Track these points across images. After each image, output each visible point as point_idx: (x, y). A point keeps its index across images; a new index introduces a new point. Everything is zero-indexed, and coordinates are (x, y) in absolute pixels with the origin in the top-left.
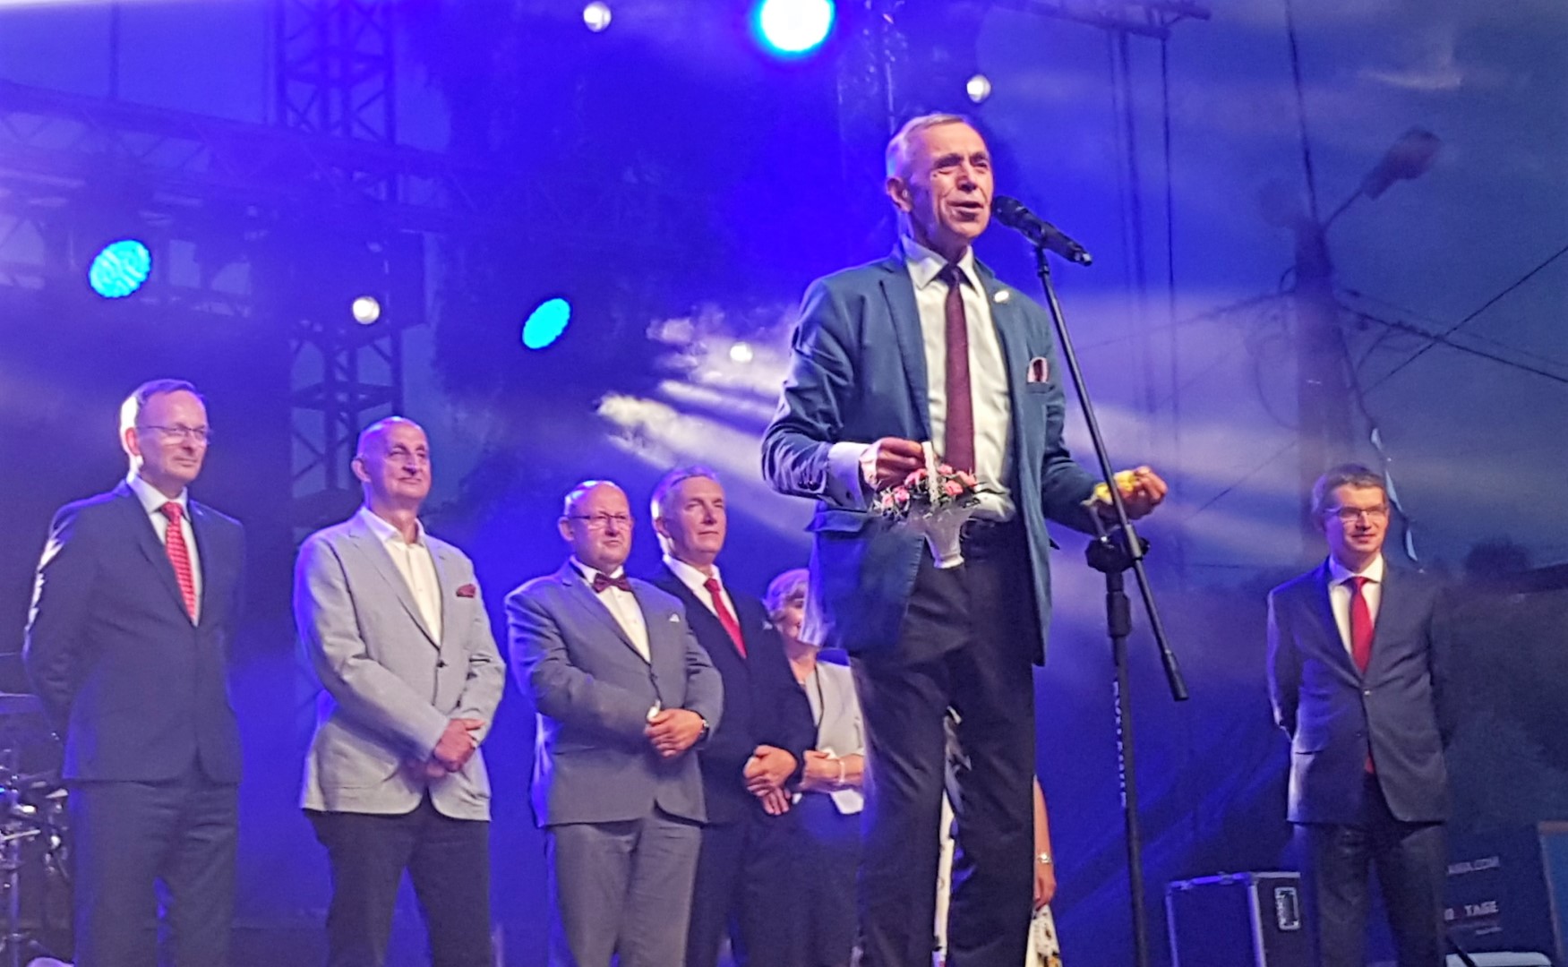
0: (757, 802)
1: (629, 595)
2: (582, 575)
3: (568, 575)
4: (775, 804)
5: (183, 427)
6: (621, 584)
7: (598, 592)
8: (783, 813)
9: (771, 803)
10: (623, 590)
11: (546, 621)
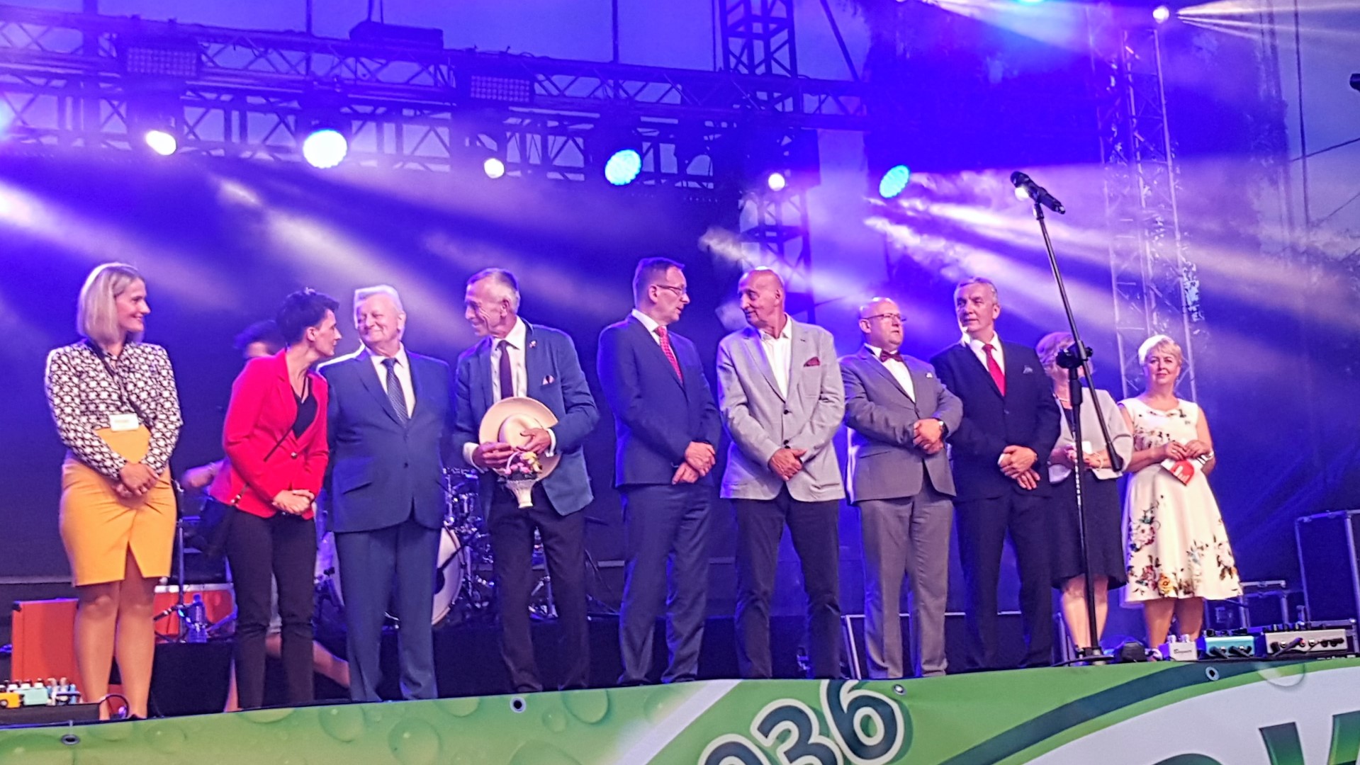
0: (1015, 481)
1: (901, 364)
2: (872, 352)
3: (864, 352)
4: (1027, 483)
6: (897, 357)
7: (883, 361)
8: (1033, 489)
9: (1023, 481)
10: (898, 361)
11: (854, 377)
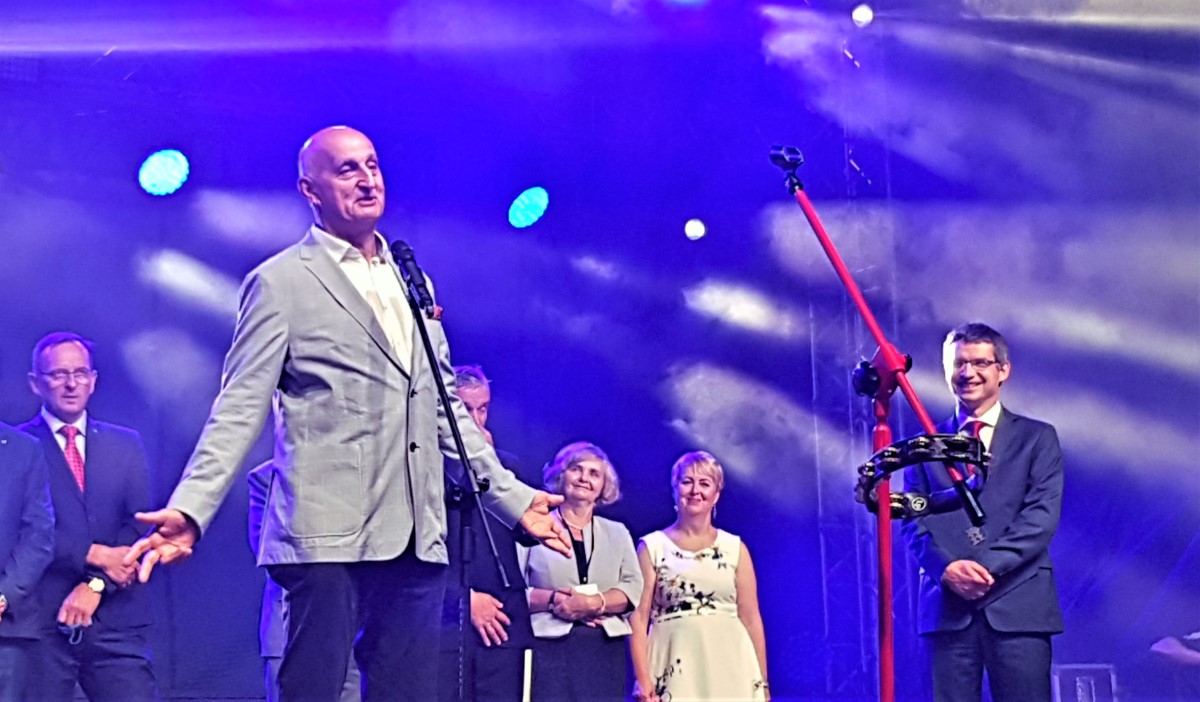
5: (66, 372)
